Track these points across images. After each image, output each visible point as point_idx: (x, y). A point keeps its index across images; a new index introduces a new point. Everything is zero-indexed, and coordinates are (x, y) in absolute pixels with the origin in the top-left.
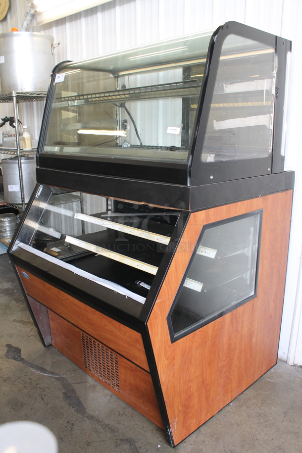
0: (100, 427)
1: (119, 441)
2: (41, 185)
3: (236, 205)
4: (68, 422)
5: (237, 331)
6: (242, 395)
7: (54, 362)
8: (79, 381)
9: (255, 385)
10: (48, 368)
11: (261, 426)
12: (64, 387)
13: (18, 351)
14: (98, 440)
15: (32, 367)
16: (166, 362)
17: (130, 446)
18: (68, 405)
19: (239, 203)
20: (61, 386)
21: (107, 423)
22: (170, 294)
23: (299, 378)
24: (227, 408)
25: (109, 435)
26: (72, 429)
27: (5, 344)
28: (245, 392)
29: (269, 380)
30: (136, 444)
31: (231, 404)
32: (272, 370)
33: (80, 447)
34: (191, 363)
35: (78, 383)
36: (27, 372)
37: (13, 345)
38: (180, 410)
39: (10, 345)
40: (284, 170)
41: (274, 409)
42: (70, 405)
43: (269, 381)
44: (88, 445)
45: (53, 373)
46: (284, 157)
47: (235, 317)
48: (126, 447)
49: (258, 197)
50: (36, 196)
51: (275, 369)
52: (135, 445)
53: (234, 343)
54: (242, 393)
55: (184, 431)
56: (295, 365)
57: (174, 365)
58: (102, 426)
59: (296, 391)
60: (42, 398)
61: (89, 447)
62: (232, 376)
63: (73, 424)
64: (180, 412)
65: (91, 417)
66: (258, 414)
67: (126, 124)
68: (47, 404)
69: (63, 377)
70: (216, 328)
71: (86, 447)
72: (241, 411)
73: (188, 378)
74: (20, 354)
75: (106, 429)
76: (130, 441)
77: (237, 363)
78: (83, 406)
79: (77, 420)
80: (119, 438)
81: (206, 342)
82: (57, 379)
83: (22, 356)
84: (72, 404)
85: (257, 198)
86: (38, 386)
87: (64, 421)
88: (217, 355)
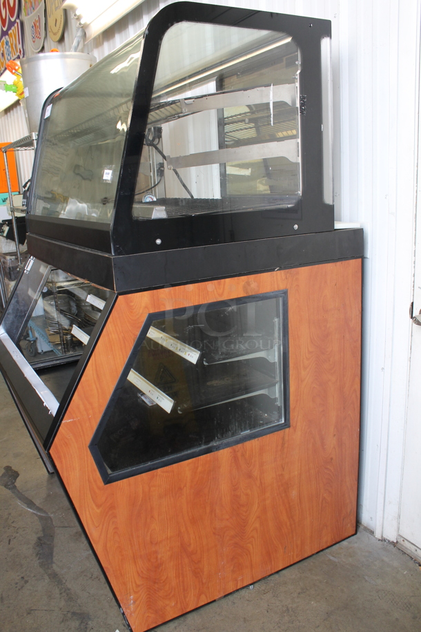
0: (57, 591)
1: (69, 615)
2: (32, 257)
3: (219, 284)
4: (23, 578)
5: (250, 476)
6: (277, 576)
7: (49, 496)
8: (66, 525)
9: (305, 563)
10: (37, 502)
11: (279, 627)
12: (44, 530)
13: (15, 475)
14: (46, 608)
15: (20, 499)
16: (98, 511)
17: (80, 625)
18: (34, 555)
19: (228, 280)
20: (41, 528)
21: (69, 586)
22: (91, 412)
23: (383, 561)
24: (243, 592)
25: (63, 603)
26: (22, 587)
27: (5, 465)
28: (284, 572)
29: (332, 558)
30: (90, 623)
31: (251, 587)
32: (345, 543)
33: (18, 614)
34: (152, 517)
35: (63, 527)
36: (10, 505)
37: (13, 468)
38: (138, 583)
39: (11, 467)
40: (335, 228)
41: (315, 605)
42: (37, 555)
43: (330, 560)
44: (29, 613)
45: (39, 509)
46: (333, 205)
47: (243, 455)
48: (75, 624)
49: (273, 270)
50: (25, 271)
51: (350, 543)
52: (87, 624)
53: (247, 495)
54: (277, 572)
55: (153, 615)
56: (383, 540)
57: (115, 517)
58: (60, 590)
59: (366, 581)
60: (10, 540)
61: (29, 615)
62: (249, 545)
63: (26, 582)
64: (138, 586)
65: (54, 576)
66: (284, 609)
67: (162, 169)
68: (10, 550)
69: (50, 517)
70: (200, 469)
71: (25, 615)
72: (261, 599)
73: (148, 538)
74: (15, 480)
75: (64, 594)
76: (83, 617)
77: (257, 525)
78: (52, 559)
79: (34, 576)
80: (72, 611)
81: (180, 489)
82: (41, 518)
83: (15, 484)
84: (40, 554)
85: (269, 273)
86: (13, 525)
87: (18, 576)
88: (208, 511)
